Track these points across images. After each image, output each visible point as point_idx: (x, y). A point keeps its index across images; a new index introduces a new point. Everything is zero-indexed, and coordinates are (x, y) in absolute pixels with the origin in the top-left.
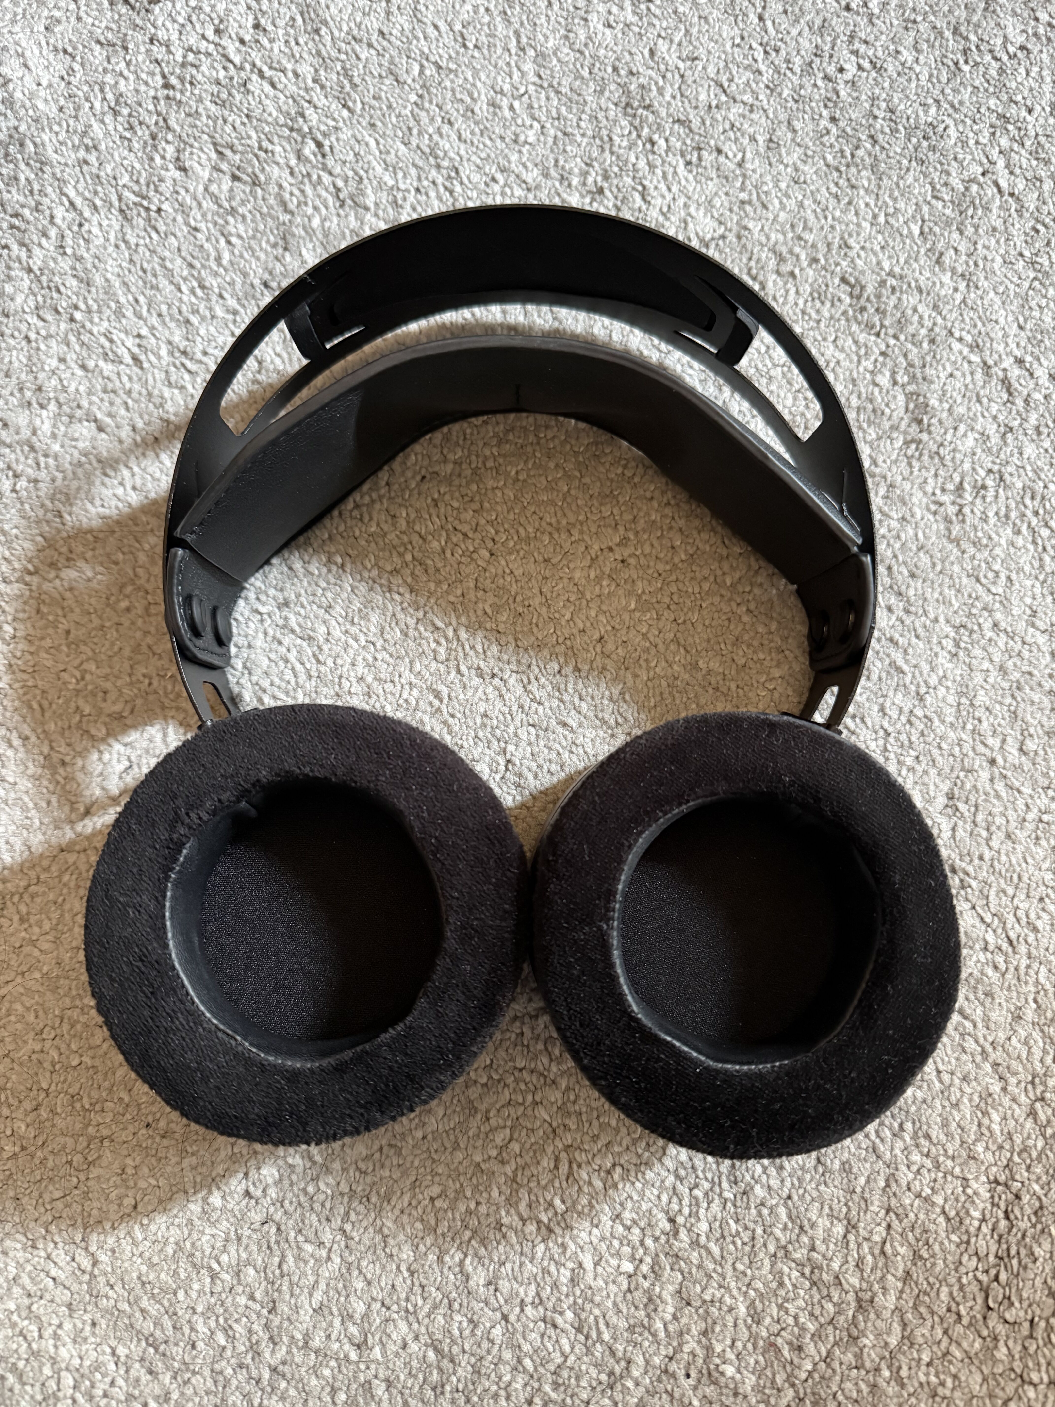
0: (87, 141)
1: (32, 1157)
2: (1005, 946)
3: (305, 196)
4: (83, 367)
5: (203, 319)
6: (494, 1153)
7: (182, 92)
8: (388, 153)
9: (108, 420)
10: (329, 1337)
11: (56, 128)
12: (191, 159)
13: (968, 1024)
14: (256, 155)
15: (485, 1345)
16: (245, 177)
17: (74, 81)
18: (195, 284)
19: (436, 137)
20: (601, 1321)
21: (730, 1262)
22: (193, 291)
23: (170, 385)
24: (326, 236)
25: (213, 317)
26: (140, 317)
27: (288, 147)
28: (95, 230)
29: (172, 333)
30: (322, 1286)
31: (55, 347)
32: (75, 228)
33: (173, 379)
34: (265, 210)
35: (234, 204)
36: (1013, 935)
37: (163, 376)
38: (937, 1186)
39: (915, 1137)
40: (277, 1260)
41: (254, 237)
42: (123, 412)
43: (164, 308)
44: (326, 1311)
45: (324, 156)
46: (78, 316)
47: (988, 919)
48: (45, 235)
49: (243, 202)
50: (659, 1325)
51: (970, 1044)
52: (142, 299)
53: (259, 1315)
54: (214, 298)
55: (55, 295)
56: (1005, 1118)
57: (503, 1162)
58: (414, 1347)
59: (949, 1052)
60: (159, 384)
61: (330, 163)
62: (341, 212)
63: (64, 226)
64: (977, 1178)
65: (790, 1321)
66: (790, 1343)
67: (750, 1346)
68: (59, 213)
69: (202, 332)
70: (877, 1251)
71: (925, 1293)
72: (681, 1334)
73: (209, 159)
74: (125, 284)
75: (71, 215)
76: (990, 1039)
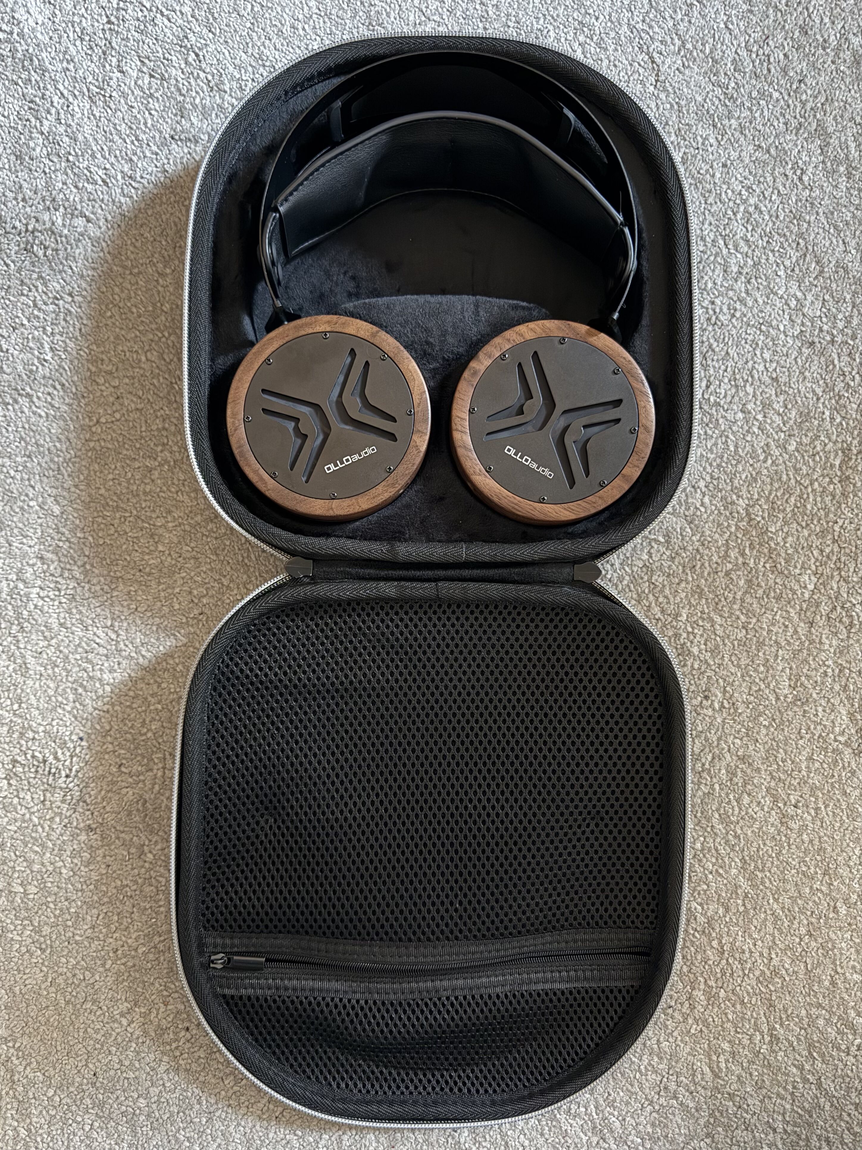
0: (67, 57)
3: (191, 86)
5: (139, 158)
7: (118, 26)
8: (236, 58)
9: (92, 216)
11: (49, 49)
12: (126, 66)
14: (162, 62)
16: (157, 76)
17: (57, 21)
18: (134, 138)
19: (262, 48)
23: (124, 196)
26: (105, 158)
27: (180, 57)
31: (60, 177)
33: (125, 192)
42: (100, 211)
43: (118, 152)
48: (49, 112)
49: (157, 90)
61: (204, 66)
68: (56, 99)
75: (62, 101)
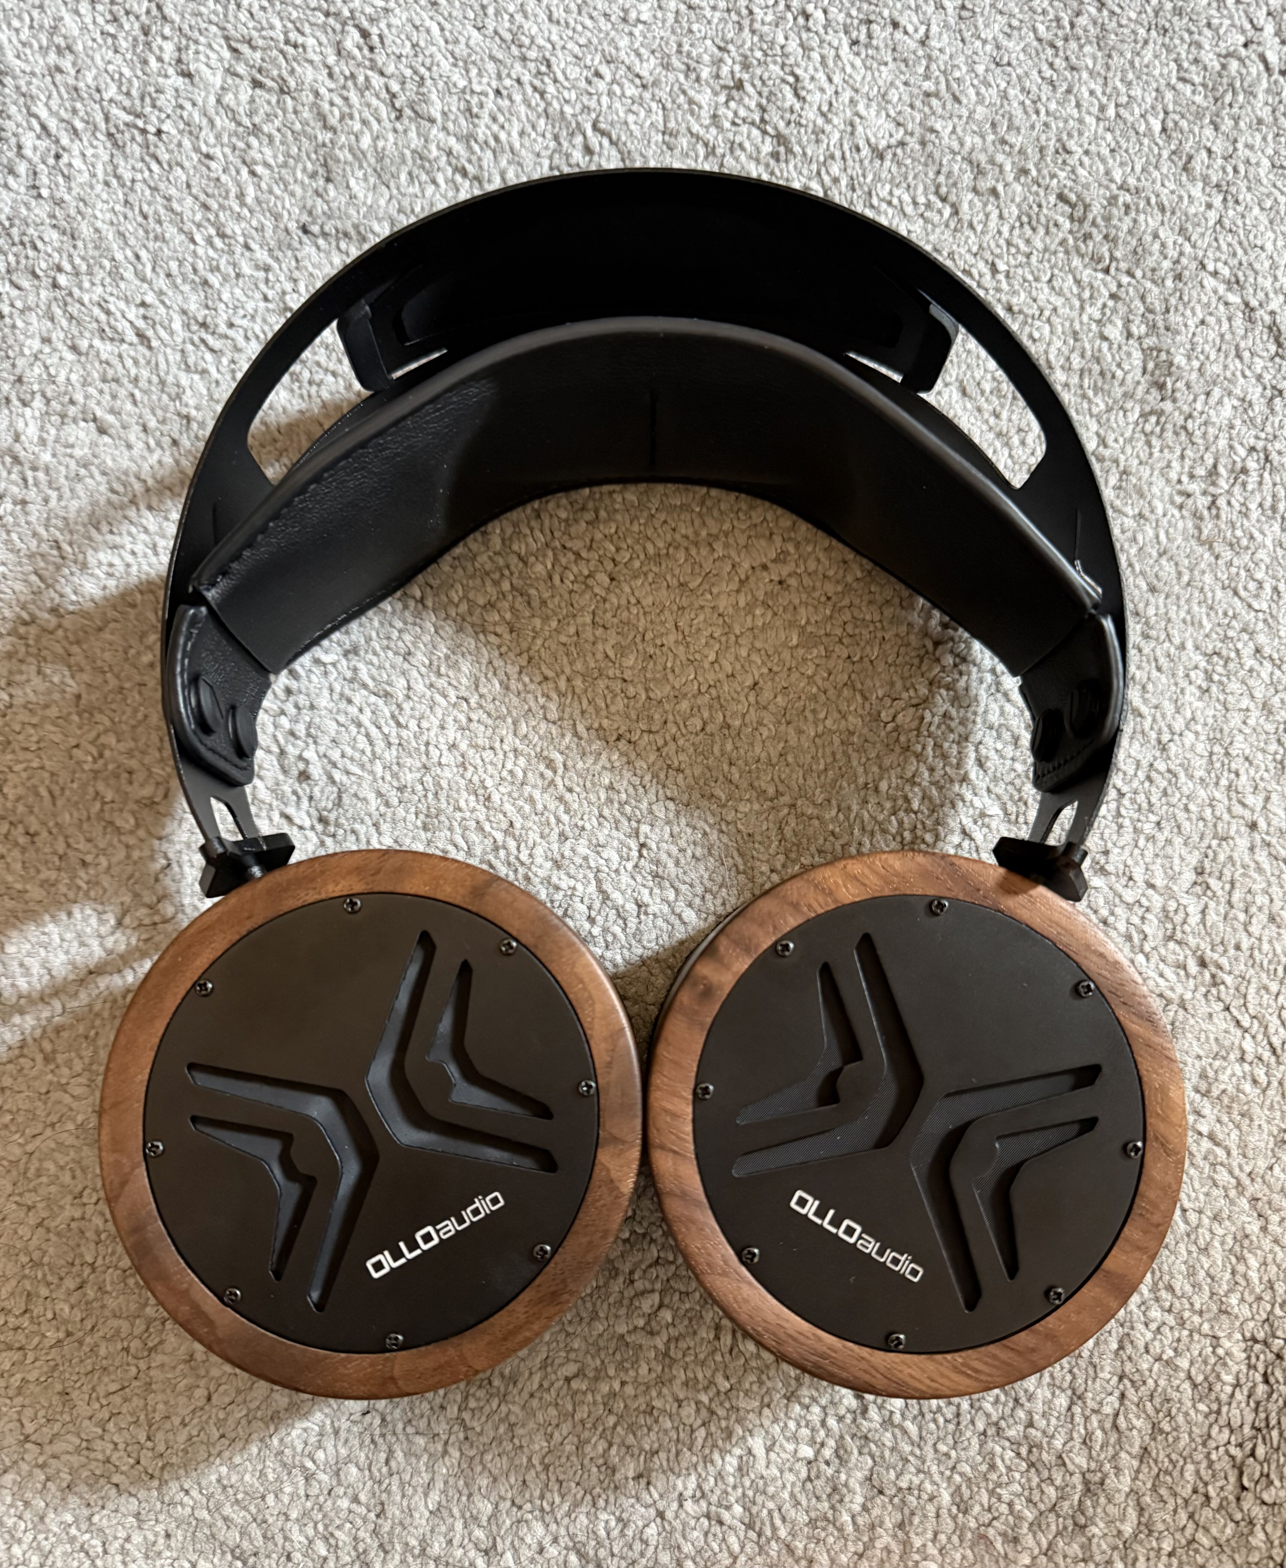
0: (59, 40)
1: (81, 1342)
2: (1267, 1055)
3: (350, 106)
4: (74, 348)
5: (225, 279)
6: (641, 1322)
8: (456, 42)
9: (111, 418)
10: (450, 1542)
12: (197, 60)
13: (1220, 1152)
14: (282, 52)
15: (638, 1546)
16: (270, 83)
18: (212, 232)
20: (776, 1515)
21: (930, 1443)
22: (209, 241)
24: (380, 159)
25: (238, 276)
26: (143, 280)
27: (324, 40)
28: (77, 163)
29: (185, 299)
30: (439, 1485)
31: (36, 323)
32: (51, 161)
34: (298, 127)
35: (257, 120)
36: (1276, 1041)
37: (178, 356)
38: (1181, 1346)
39: (1154, 1289)
40: (383, 1456)
41: (285, 165)
42: (129, 406)
43: (174, 265)
44: (445, 1513)
45: (372, 49)
46: (62, 280)
47: (1246, 1022)
48: (12, 171)
49: (268, 117)
50: (846, 1518)
51: (1223, 1176)
52: (143, 254)
53: (365, 1520)
54: (238, 250)
55: (31, 253)
56: (1265, 1264)
57: (652, 1333)
58: (552, 1551)
59: (1197, 1185)
60: (174, 369)
62: (398, 126)
63: (36, 159)
64: (1229, 1336)
65: (1004, 1508)
66: (1004, 1535)
67: (955, 1539)
68: (29, 140)
69: (226, 296)
70: (1108, 1425)
71: (1167, 1473)
72: (872, 1527)
73: (221, 60)
74: (121, 235)
75: (43, 144)
76: (1248, 1169)
